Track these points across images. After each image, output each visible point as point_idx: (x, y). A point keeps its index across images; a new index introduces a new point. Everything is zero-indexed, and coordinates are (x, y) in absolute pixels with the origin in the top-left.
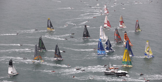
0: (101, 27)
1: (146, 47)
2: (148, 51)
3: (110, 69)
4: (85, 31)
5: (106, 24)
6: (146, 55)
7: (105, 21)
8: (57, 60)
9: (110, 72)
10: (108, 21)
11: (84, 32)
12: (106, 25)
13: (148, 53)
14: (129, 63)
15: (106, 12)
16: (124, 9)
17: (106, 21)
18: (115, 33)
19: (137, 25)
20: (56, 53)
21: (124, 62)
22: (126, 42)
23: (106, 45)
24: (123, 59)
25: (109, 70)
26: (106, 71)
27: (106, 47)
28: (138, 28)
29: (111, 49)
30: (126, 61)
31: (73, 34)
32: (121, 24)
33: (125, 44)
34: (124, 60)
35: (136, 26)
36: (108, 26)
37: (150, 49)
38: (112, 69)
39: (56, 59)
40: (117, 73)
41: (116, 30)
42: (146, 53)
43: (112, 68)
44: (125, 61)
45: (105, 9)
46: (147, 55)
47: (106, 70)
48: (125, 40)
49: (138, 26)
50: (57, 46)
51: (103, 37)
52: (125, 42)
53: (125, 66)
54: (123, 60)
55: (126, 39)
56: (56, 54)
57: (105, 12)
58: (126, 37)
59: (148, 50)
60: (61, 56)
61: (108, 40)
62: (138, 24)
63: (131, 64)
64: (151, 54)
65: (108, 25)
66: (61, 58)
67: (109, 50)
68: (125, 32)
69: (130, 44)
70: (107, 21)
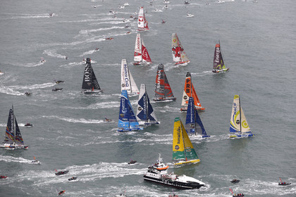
0: (124, 62)
1: (233, 111)
2: (239, 122)
3: (160, 170)
4: (87, 74)
5: (140, 54)
6: (232, 130)
7: (136, 47)
8: (10, 147)
9: (158, 176)
10: (143, 48)
11: (85, 77)
12: (138, 58)
13: (237, 127)
14: (189, 153)
15: (142, 25)
16: (190, 16)
17: (137, 49)
18: (158, 76)
19: (218, 56)
20: (10, 129)
21: (176, 155)
22: (188, 99)
23: (139, 106)
24: (174, 147)
25: (156, 171)
26: (149, 174)
27: (138, 112)
28: (219, 63)
29: (152, 119)
30: (181, 149)
31: (59, 82)
32: (178, 55)
33: (184, 103)
34: (177, 147)
35: (215, 59)
36: (144, 60)
37: (243, 115)
38: (165, 170)
39: (9, 145)
40: (175, 182)
41: (159, 68)
42: (234, 125)
43: (164, 167)
44: (179, 150)
45: (141, 19)
46: (235, 131)
47: (149, 171)
48: (185, 94)
49: (221, 58)
50: (11, 112)
51: (129, 88)
52: (185, 98)
53: (181, 162)
54: (174, 150)
55: (188, 91)
56: (8, 133)
57: (139, 26)
58: (188, 86)
59: (238, 118)
60: (21, 137)
61: (145, 95)
62: (220, 54)
63: (195, 156)
64: (245, 130)
65: (143, 57)
66: (22, 142)
67: (146, 120)
68: (188, 75)
69: (199, 104)
70: (140, 48)
